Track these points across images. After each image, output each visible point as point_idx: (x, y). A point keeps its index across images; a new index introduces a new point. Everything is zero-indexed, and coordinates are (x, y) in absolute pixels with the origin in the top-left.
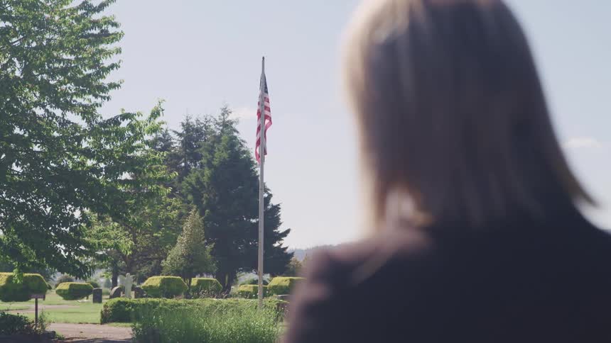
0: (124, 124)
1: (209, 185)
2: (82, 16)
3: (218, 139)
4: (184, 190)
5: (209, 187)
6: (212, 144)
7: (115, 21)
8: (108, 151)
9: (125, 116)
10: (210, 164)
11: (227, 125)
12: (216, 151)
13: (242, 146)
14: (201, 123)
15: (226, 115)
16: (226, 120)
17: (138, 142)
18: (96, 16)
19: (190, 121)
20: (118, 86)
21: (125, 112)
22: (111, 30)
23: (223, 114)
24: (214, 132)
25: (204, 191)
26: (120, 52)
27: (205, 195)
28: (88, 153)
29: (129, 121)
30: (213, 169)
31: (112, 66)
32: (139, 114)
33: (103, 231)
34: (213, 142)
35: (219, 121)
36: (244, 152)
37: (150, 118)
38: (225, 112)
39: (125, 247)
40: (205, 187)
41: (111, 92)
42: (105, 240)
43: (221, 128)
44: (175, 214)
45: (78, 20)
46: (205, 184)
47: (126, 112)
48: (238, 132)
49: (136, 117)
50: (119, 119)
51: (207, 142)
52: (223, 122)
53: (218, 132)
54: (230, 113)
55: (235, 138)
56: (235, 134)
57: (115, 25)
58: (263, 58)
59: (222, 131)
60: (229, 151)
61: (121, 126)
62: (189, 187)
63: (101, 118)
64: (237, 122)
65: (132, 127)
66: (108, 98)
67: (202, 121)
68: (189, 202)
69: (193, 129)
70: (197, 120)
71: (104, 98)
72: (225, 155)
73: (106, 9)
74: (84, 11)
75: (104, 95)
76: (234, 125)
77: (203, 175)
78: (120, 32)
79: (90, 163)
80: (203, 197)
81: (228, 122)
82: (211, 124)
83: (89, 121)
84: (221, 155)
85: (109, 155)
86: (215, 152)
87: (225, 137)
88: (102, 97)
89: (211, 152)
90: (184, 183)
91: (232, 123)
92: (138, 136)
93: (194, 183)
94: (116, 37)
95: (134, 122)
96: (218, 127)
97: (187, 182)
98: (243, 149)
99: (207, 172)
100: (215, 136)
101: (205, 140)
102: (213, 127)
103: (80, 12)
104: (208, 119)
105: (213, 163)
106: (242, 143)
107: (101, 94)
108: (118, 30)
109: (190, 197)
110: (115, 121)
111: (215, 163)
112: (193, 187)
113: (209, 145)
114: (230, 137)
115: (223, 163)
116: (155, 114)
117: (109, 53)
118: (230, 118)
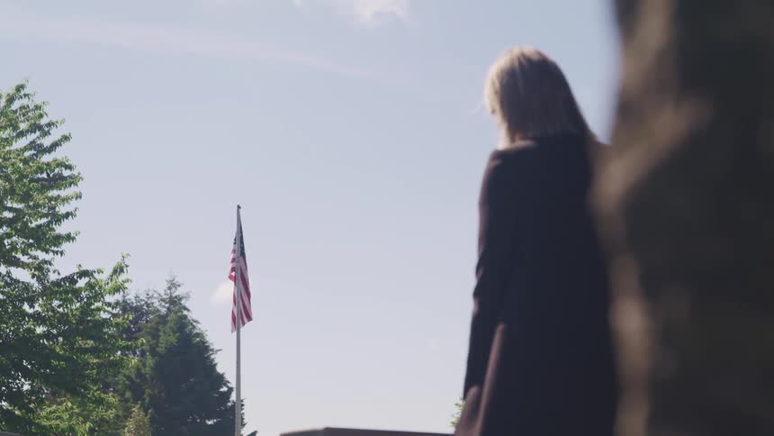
0: (82, 283)
1: (152, 379)
2: (31, 158)
3: (163, 320)
4: (120, 386)
5: (152, 380)
6: (155, 326)
7: (70, 163)
8: (62, 314)
9: (84, 274)
10: (153, 351)
11: (174, 302)
12: (161, 334)
13: (194, 327)
14: (142, 300)
15: (173, 289)
16: (174, 295)
17: (98, 304)
18: (46, 158)
19: (127, 297)
20: (73, 239)
21: (82, 269)
22: (66, 173)
23: (170, 288)
24: (158, 310)
25: (147, 386)
26: (80, 197)
27: (148, 391)
28: (38, 318)
29: (87, 279)
30: (157, 358)
31: (67, 215)
32: (100, 271)
33: (54, 412)
34: (158, 323)
35: (164, 297)
36: (198, 335)
37: (112, 276)
38: (173, 285)
39: (82, 430)
40: (147, 380)
41: (65, 246)
42: (58, 422)
43: (167, 305)
44: (111, 414)
45: (25, 162)
46: (147, 376)
47: (84, 268)
48: (188, 310)
49: (96, 275)
50: (75, 277)
51: (149, 325)
52: (171, 297)
53: (164, 311)
54: (179, 286)
55: (186, 317)
56: (185, 312)
57: (69, 167)
58: (239, 207)
59: (168, 309)
60: (178, 334)
61: (78, 285)
62: (127, 382)
63: (59, 274)
64: (187, 297)
65: (90, 286)
66: (62, 253)
67: (143, 297)
68: (127, 401)
69: (131, 308)
70: (137, 297)
71: (57, 252)
72: (173, 339)
73: (58, 149)
74: (33, 152)
75: (56, 249)
76: (183, 302)
77: (144, 365)
78: (76, 174)
79: (40, 330)
80: (144, 393)
81: (176, 297)
82: (154, 301)
83: (39, 280)
84: (168, 339)
85: (63, 319)
86: (160, 336)
87: (172, 317)
88: (53, 251)
89: (155, 335)
90: (120, 377)
91: (180, 299)
92: (98, 296)
93: (133, 376)
94: (73, 181)
95: (92, 281)
96: (163, 304)
97: (125, 376)
98: (195, 331)
99: (150, 361)
100: (160, 316)
101: (147, 322)
102: (157, 304)
103: (27, 154)
104: (150, 294)
105: (158, 349)
106: (195, 324)
107: (53, 248)
108: (75, 172)
109: (128, 394)
110: (71, 280)
111: (161, 349)
112: (132, 382)
113: (152, 327)
114: (179, 317)
115: (170, 350)
116: (119, 270)
117: (66, 200)
118: (178, 292)
